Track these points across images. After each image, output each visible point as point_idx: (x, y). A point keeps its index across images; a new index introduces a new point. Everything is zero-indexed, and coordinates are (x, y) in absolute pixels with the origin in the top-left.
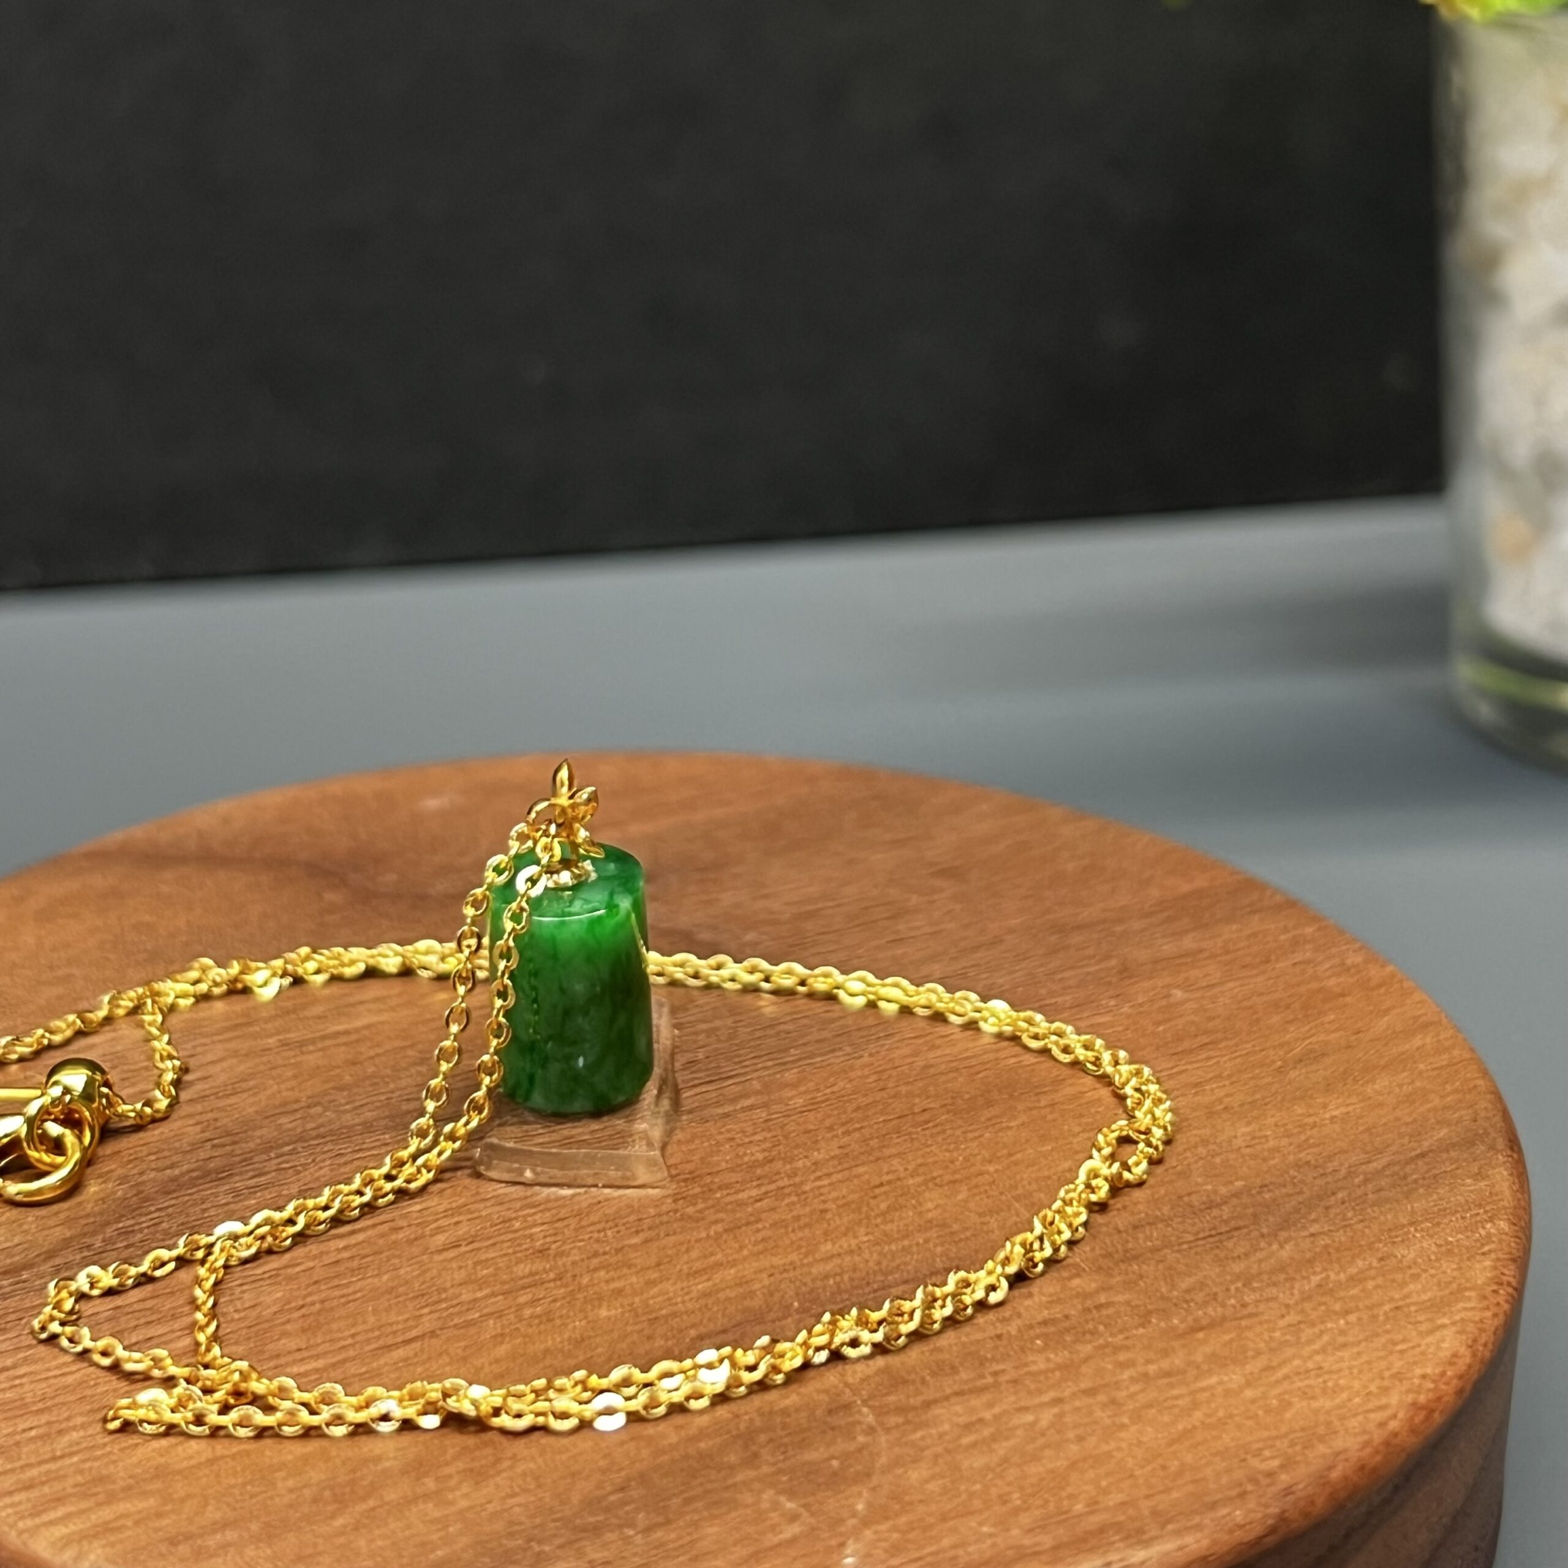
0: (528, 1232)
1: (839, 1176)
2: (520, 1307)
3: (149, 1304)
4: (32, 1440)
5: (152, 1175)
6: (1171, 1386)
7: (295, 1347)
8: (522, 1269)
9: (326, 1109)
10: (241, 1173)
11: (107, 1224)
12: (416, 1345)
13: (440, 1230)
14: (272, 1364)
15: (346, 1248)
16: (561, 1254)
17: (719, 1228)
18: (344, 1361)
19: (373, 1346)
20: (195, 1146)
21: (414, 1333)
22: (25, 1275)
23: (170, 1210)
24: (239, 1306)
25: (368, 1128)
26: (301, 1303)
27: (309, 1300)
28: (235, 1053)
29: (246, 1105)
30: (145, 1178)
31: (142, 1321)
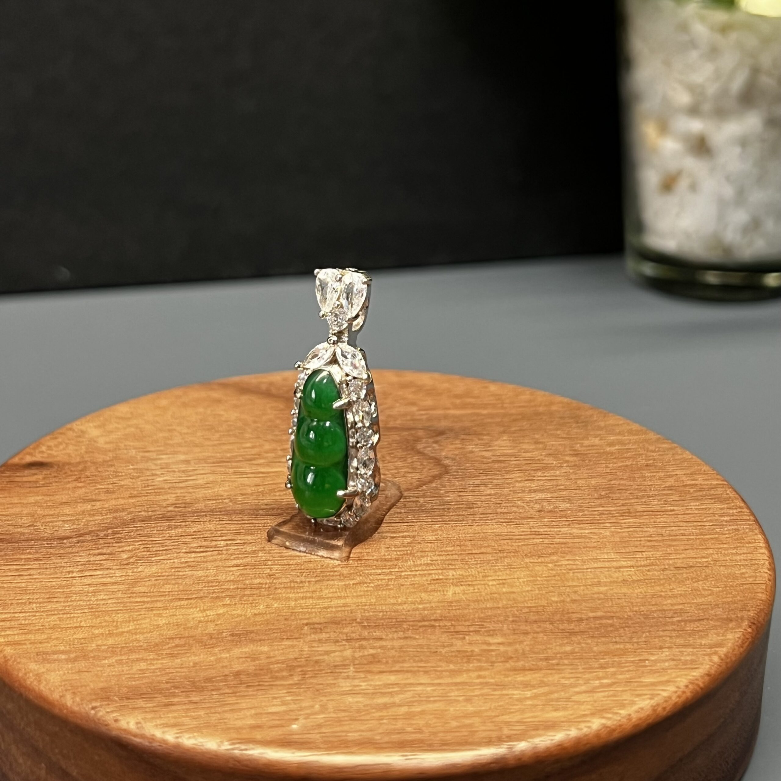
0: (272, 566)
1: (421, 573)
2: (244, 595)
3: (102, 562)
4: (18, 604)
5: (143, 513)
6: (495, 690)
7: (143, 591)
8: (257, 581)
9: (230, 502)
10: (178, 519)
11: (112, 528)
12: (190, 601)
13: (238, 558)
14: (129, 595)
15: (194, 557)
16: (278, 578)
17: (352, 582)
18: (157, 601)
19: (174, 598)
20: (168, 506)
21: (194, 596)
22: (65, 541)
23: (139, 528)
24: (135, 570)
25: (242, 512)
26: (159, 574)
27: (163, 574)
28: (213, 473)
29: (200, 494)
30: (140, 514)
31: (94, 568)
